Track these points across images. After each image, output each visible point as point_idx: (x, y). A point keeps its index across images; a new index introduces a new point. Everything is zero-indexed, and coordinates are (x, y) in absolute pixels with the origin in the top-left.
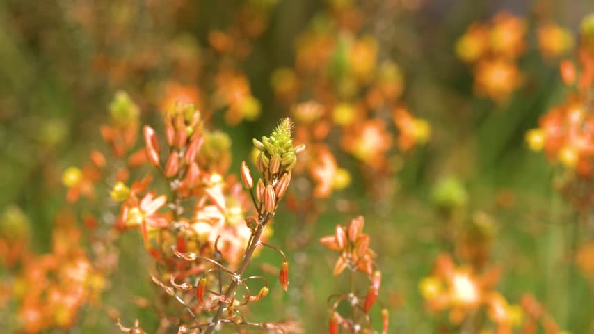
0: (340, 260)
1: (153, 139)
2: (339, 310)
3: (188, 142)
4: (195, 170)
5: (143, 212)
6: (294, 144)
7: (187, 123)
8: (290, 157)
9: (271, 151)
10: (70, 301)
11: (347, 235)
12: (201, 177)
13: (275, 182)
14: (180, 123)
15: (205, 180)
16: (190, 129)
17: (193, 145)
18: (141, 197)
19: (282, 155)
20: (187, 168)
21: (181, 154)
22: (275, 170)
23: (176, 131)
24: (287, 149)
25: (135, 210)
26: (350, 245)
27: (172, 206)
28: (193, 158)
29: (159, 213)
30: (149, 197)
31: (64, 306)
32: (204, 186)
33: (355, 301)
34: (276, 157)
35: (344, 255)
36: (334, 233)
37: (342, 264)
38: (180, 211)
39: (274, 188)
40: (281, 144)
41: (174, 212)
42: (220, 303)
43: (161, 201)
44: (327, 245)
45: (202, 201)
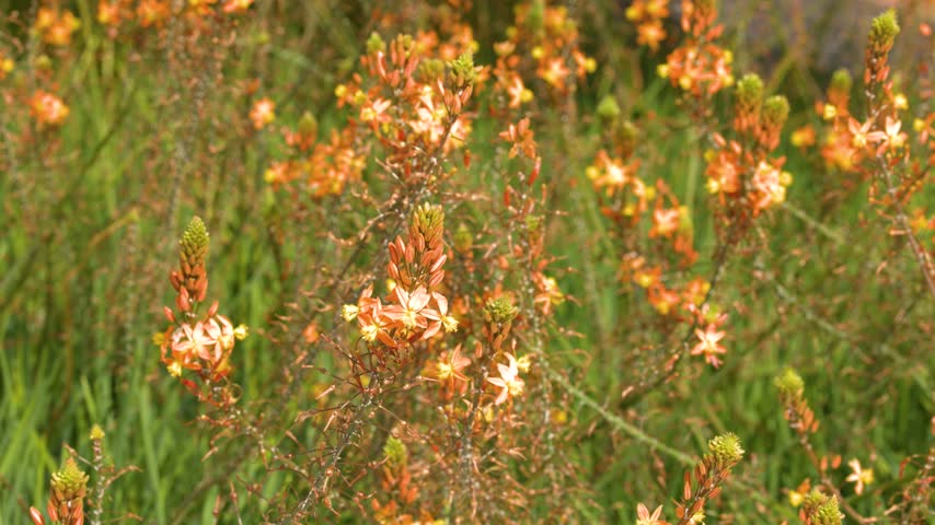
0: (512, 150)
1: (383, 59)
2: (512, 184)
3: (407, 62)
4: (411, 82)
5: (374, 111)
6: (475, 65)
7: (406, 49)
8: (472, 74)
9: (458, 70)
10: (341, 177)
11: (517, 131)
12: (416, 87)
13: (460, 93)
14: (401, 48)
15: (419, 90)
16: (408, 53)
17: (410, 65)
18: (373, 100)
19: (465, 73)
20: (405, 81)
21: (402, 71)
22: (460, 84)
23: (398, 54)
24: (470, 69)
25: (369, 110)
26: (520, 138)
27: (395, 108)
28: (410, 73)
29: (386, 112)
30: (379, 101)
31: (337, 180)
32: (418, 94)
33: (523, 178)
34: (461, 74)
35: (515, 145)
36: (508, 130)
37: (514, 152)
38: (401, 111)
39: (460, 97)
40: (466, 65)
41: (397, 112)
42: (422, 178)
43: (387, 104)
44: (503, 138)
45: (418, 105)
